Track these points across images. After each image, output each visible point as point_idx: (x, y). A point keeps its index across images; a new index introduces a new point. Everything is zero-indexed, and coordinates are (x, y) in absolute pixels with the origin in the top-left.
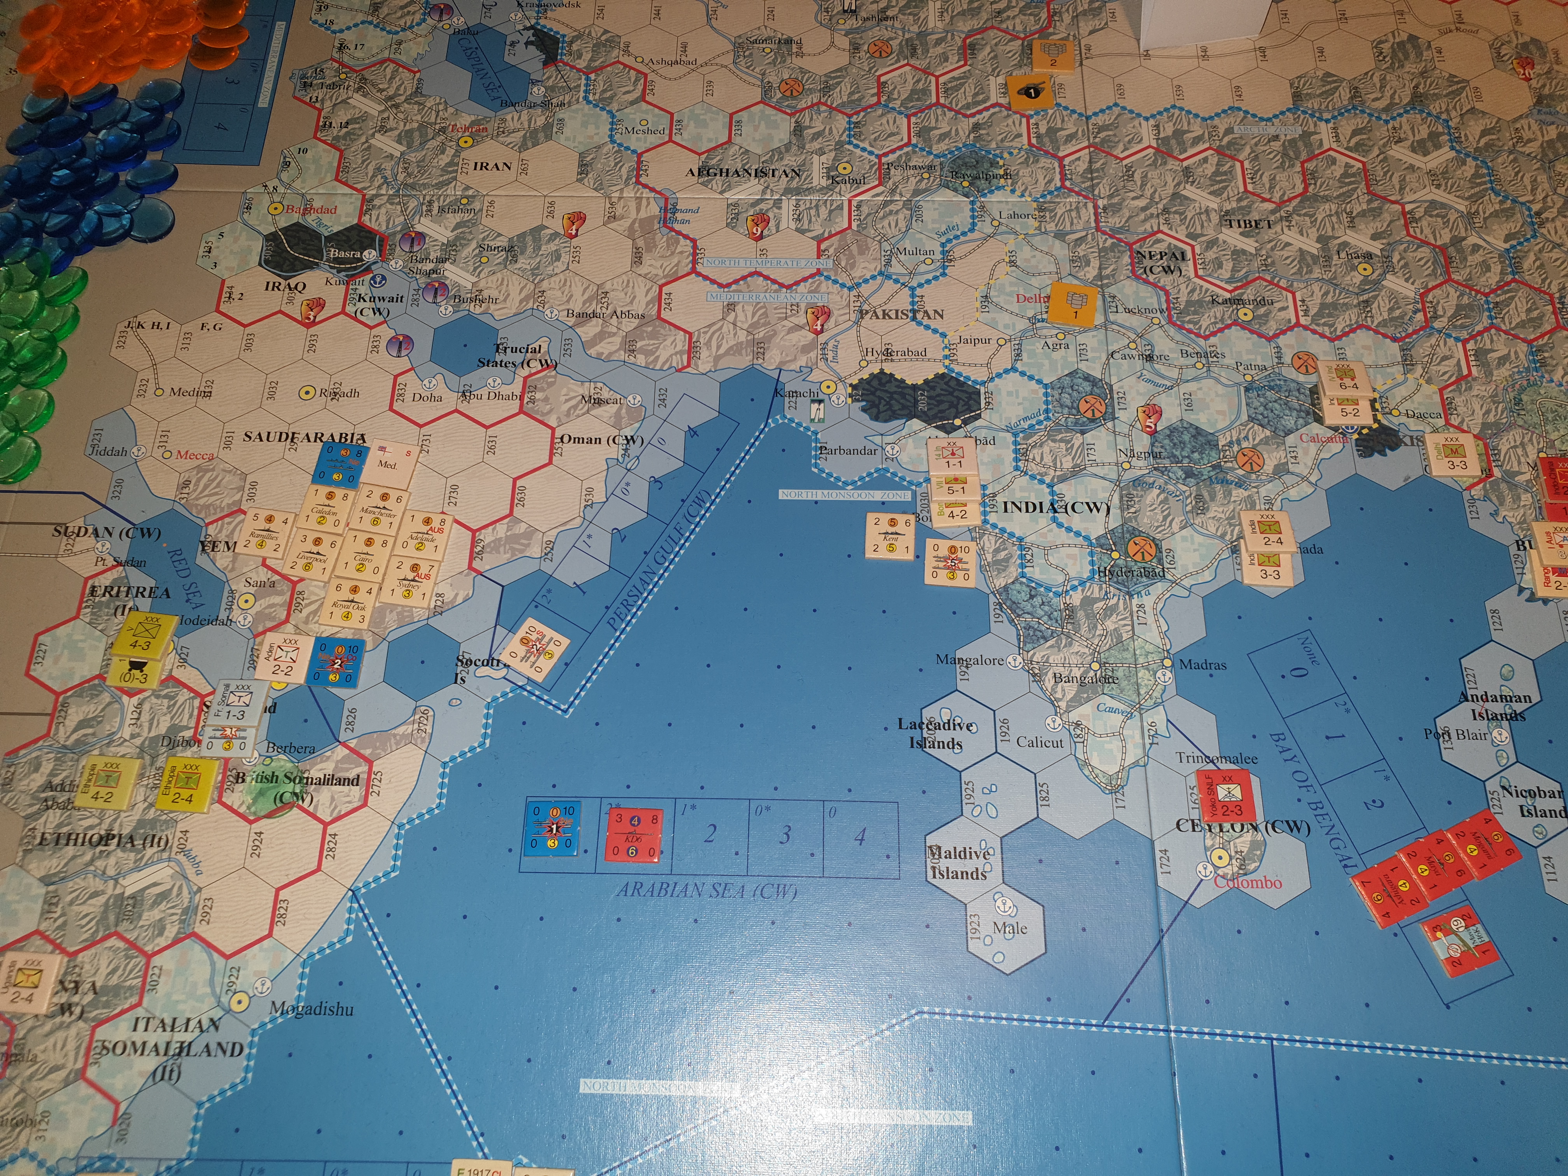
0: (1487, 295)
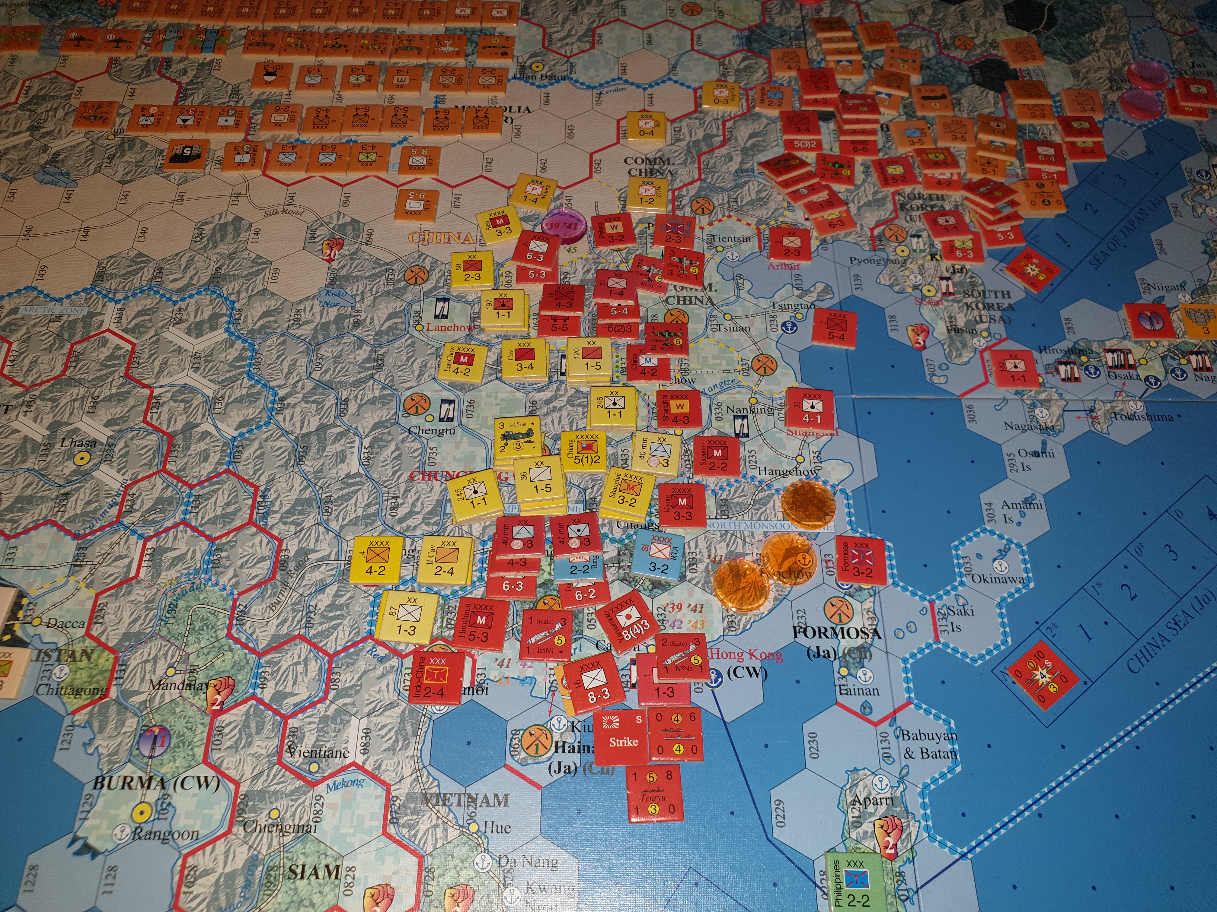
0: (191, 487)
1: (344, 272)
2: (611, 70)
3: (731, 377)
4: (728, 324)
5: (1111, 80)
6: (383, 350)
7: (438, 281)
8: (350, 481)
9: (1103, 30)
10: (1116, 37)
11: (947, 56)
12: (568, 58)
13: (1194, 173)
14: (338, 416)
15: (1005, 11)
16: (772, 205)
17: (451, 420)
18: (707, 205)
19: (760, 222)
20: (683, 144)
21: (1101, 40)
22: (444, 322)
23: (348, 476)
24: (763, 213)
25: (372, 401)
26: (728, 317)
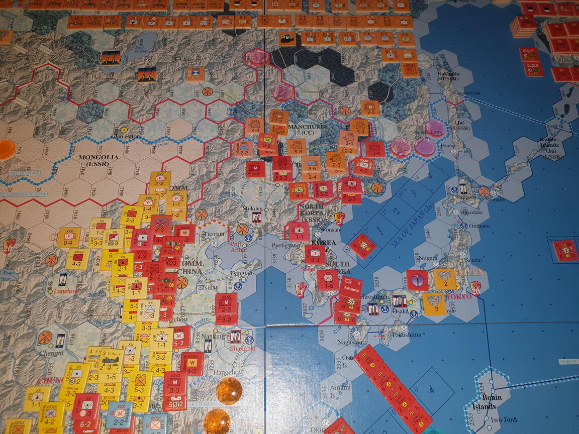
1: (14, 259)
2: (162, 132)
3: (206, 316)
4: (208, 285)
5: (417, 133)
6: (31, 306)
7: (62, 263)
8: (8, 385)
9: (416, 101)
10: (422, 106)
11: (336, 119)
12: (140, 124)
13: (450, 189)
14: (4, 346)
15: (368, 91)
16: (237, 214)
17: (61, 346)
18: (204, 214)
19: (230, 223)
20: (196, 177)
21: (414, 108)
22: (64, 288)
23: (7, 382)
24: (232, 218)
25: (22, 337)
26: (208, 281)
